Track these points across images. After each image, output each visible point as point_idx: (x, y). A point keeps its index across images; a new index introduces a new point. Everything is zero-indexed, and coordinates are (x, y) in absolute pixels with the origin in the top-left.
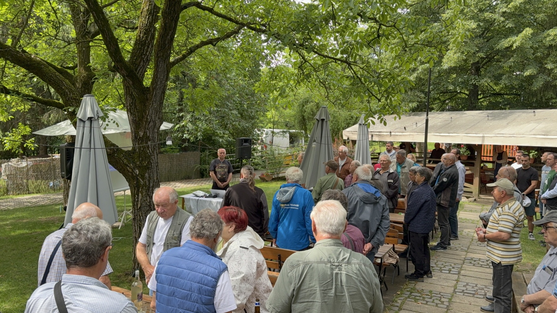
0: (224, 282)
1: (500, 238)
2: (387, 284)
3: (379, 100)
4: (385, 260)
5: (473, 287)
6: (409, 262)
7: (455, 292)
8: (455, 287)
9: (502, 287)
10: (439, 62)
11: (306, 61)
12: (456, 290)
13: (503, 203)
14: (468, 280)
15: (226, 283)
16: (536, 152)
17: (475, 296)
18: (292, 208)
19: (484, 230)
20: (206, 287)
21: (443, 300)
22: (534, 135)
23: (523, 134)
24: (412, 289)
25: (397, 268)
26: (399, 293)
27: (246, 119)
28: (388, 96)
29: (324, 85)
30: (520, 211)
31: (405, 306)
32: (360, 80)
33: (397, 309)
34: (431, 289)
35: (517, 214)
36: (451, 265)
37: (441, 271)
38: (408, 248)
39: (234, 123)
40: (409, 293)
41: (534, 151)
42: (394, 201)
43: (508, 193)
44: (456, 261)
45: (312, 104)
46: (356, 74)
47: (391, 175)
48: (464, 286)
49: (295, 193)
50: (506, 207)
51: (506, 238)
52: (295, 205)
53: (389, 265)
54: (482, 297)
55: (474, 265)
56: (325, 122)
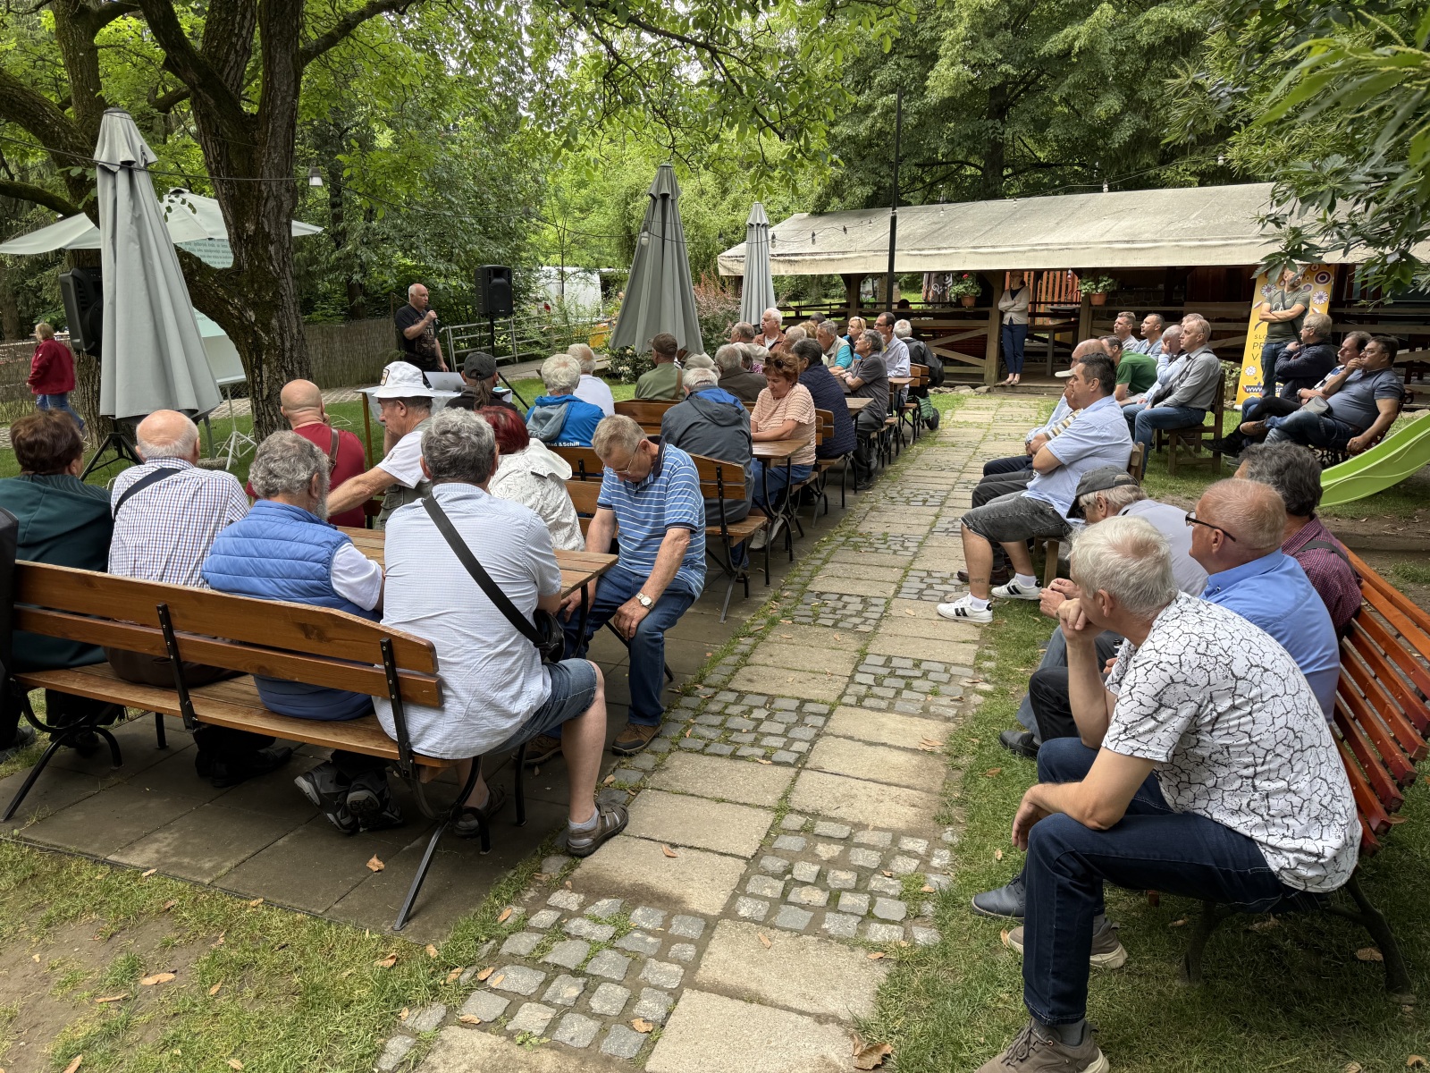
7: (931, 532)
8: (933, 525)
12: (934, 530)
16: (1111, 281)
21: (907, 544)
22: (1109, 242)
23: (1086, 243)
24: (849, 532)
26: (824, 540)
28: (800, 131)
31: (832, 559)
32: (739, 88)
34: (887, 531)
36: (928, 494)
39: (468, 247)
40: (844, 539)
41: (1106, 279)
46: (729, 76)
48: (949, 523)
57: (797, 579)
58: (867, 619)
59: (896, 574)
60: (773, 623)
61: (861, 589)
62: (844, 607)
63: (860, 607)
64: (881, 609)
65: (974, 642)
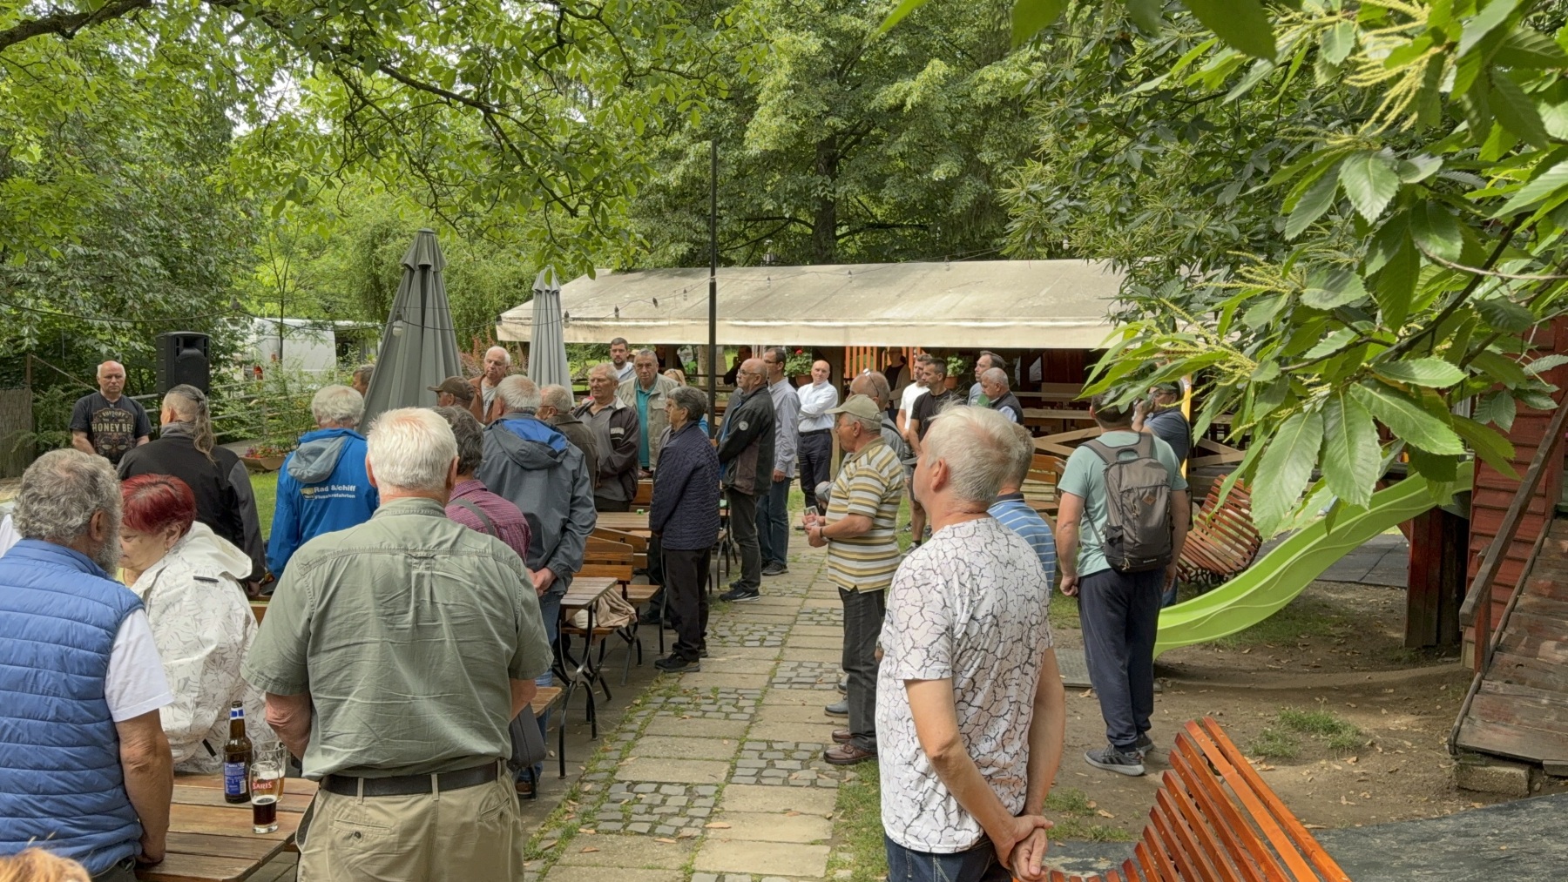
0: (133, 638)
1: (851, 529)
2: (609, 686)
3: (573, 213)
4: (601, 620)
5: (813, 669)
6: (664, 631)
7: (771, 684)
8: (773, 674)
9: (861, 645)
10: (739, 140)
11: (365, 102)
12: (774, 680)
13: (858, 450)
14: (801, 656)
15: (139, 640)
16: (960, 362)
17: (816, 686)
18: (335, 495)
19: (821, 518)
20: (81, 651)
21: (741, 703)
22: (955, 320)
23: (931, 320)
24: (670, 689)
25: (635, 644)
26: (638, 702)
27: (188, 285)
28: (596, 204)
29: (423, 171)
30: (891, 466)
31: (648, 730)
32: (520, 156)
33: (630, 737)
34: (716, 685)
35: (886, 473)
36: (766, 629)
37: (742, 643)
38: (659, 594)
39: (148, 297)
40: (663, 699)
41: (955, 359)
42: (628, 483)
43: (868, 427)
44: (778, 619)
45: (400, 241)
46: (507, 141)
47: (619, 415)
48: (792, 669)
49: (342, 454)
50: (864, 459)
51: (863, 529)
52: (344, 488)
53: (611, 632)
54: (831, 686)
55: (818, 623)
56: (431, 274)
57: (602, 765)
58: (692, 818)
59: (727, 749)
60: (569, 835)
61: (685, 774)
62: (664, 802)
63: (684, 801)
64: (710, 802)
65: (825, 842)
